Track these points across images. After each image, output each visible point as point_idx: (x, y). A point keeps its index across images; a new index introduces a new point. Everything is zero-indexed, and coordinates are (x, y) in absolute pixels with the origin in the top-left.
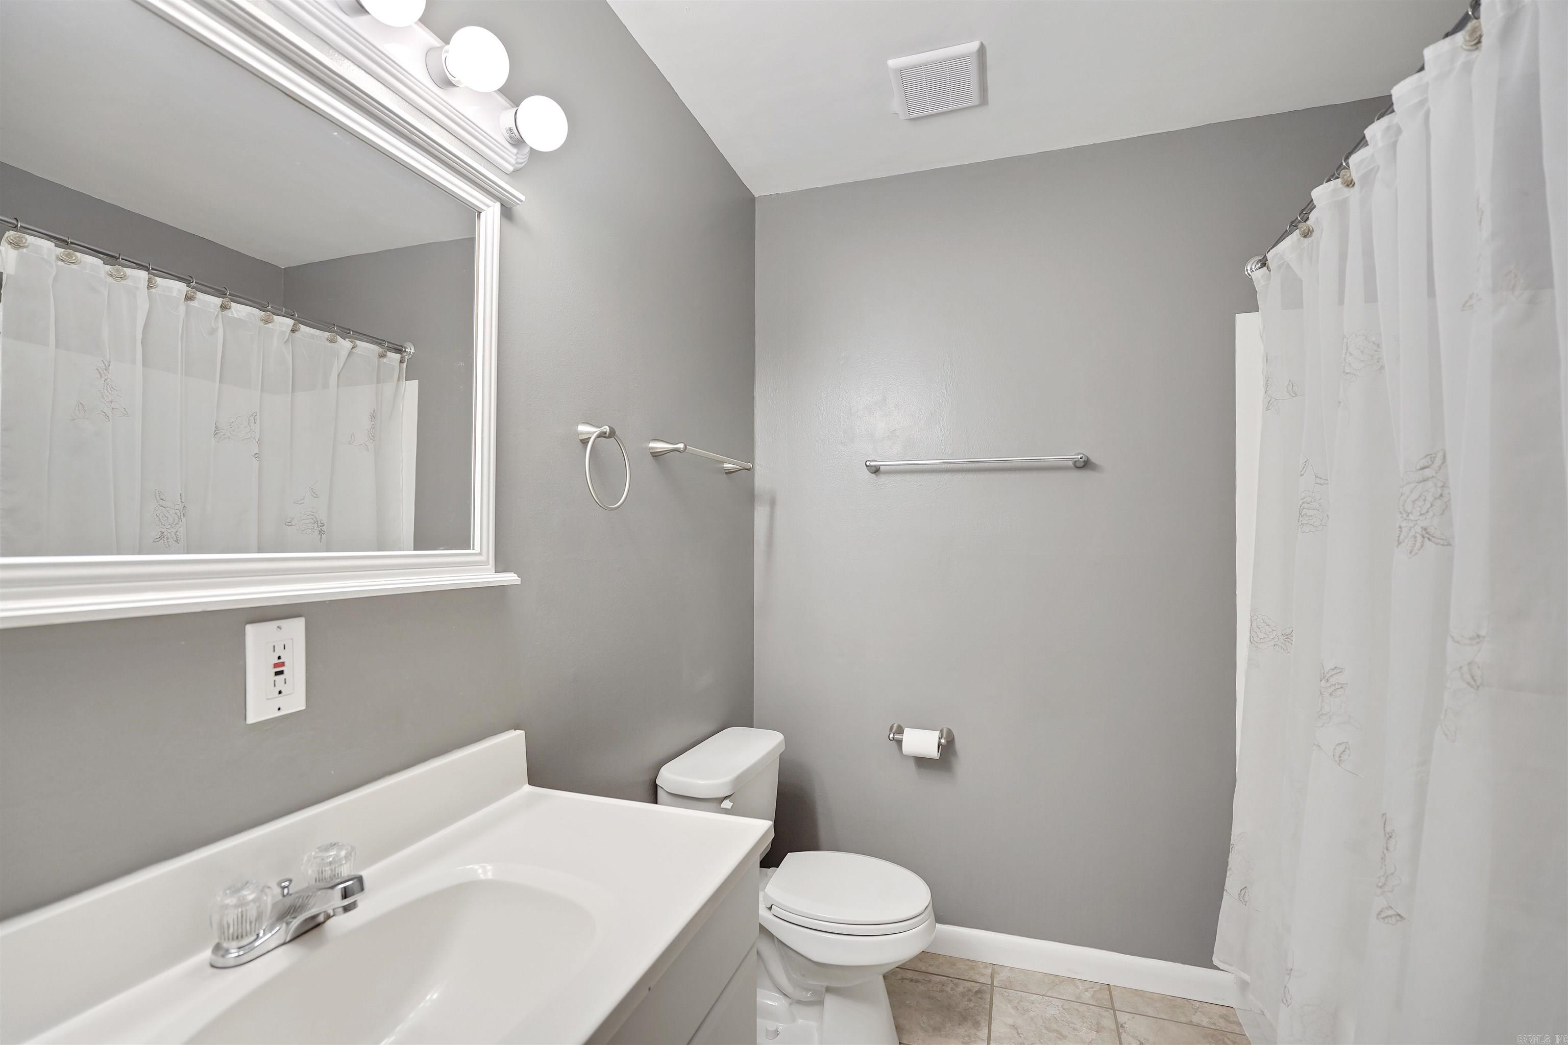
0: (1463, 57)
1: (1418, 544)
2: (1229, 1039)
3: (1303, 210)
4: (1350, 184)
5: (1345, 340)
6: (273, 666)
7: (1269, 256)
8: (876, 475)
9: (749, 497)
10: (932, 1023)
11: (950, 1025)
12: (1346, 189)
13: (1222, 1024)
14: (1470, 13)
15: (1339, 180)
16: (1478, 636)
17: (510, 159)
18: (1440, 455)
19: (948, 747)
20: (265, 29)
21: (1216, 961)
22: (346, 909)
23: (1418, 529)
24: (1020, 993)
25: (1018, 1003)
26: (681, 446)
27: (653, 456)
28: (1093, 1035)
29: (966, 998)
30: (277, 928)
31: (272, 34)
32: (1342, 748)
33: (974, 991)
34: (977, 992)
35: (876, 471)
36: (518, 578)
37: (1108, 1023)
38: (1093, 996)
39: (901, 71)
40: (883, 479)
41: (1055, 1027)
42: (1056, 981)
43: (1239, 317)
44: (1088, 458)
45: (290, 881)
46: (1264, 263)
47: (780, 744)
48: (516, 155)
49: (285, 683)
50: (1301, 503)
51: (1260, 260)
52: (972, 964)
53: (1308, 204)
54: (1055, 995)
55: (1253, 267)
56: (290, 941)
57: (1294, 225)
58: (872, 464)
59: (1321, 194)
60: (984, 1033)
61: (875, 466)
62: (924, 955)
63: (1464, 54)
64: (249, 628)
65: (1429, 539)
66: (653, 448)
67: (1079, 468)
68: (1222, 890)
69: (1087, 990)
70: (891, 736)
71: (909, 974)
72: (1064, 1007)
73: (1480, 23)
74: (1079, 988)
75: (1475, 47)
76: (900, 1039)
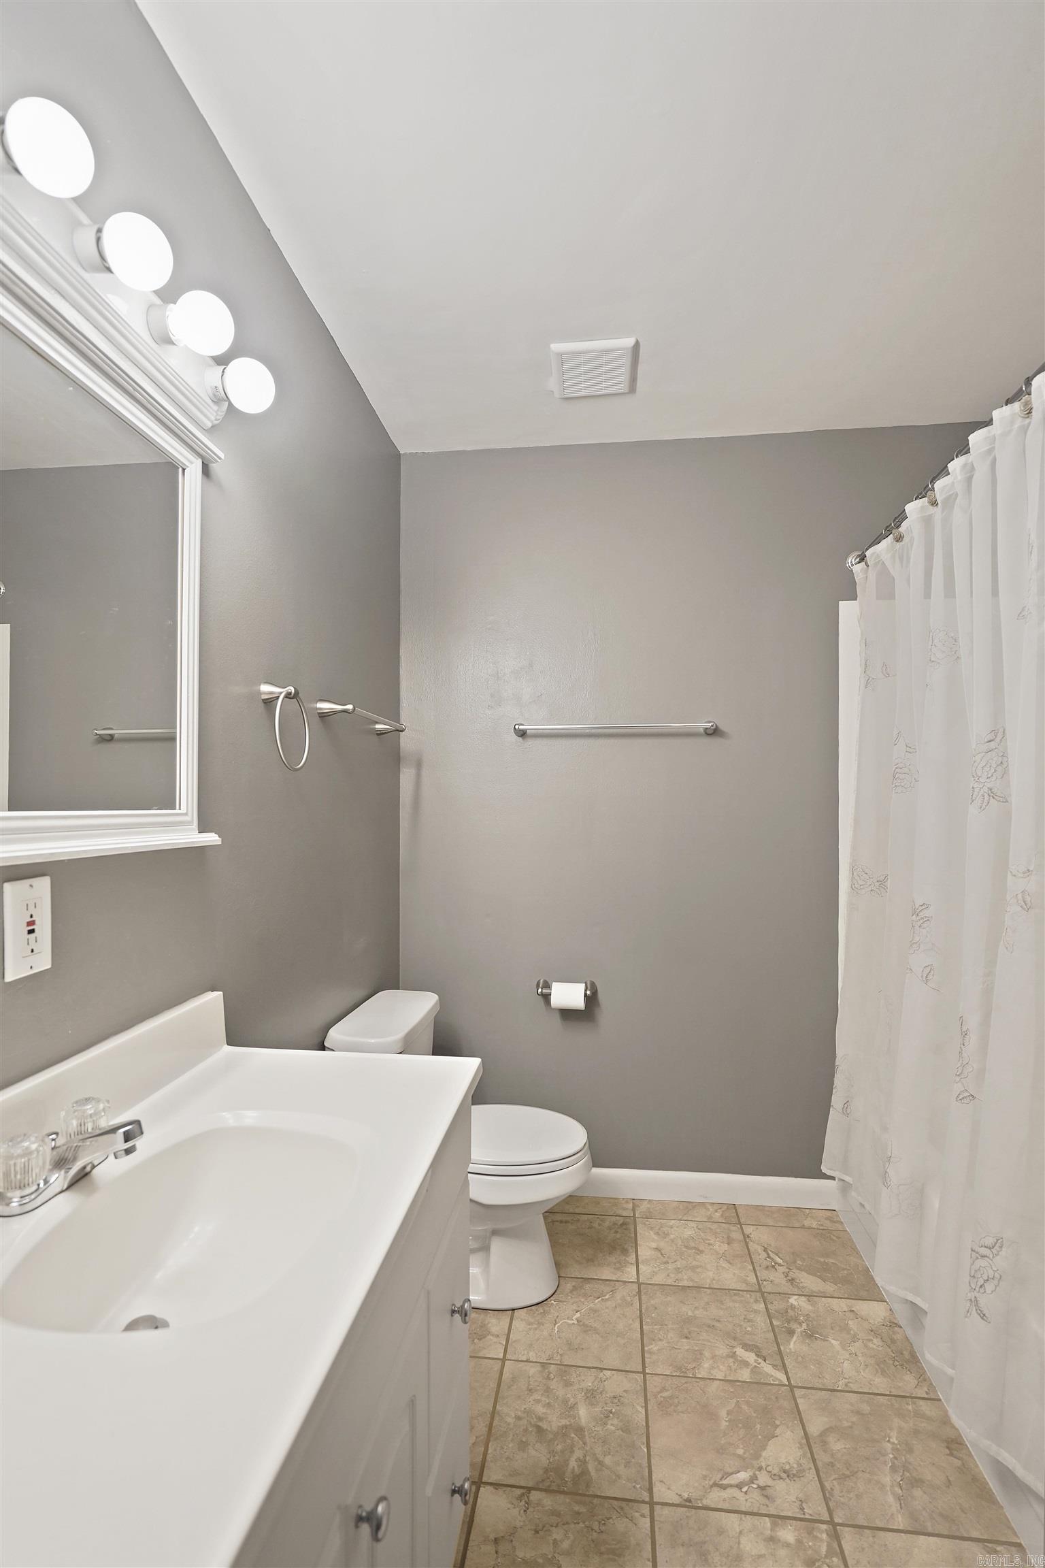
0: (1019, 422)
1: (986, 801)
2: (834, 1236)
3: (896, 518)
4: (934, 503)
5: (931, 634)
6: (26, 924)
7: (868, 553)
8: (523, 739)
9: (394, 758)
10: (584, 1255)
11: (601, 1255)
12: (931, 507)
13: (828, 1224)
14: (1024, 389)
15: (926, 499)
16: (1028, 870)
17: (212, 415)
18: (1001, 730)
19: (591, 999)
20: (23, 286)
21: (824, 1169)
22: (128, 1151)
23: (986, 789)
24: (659, 1221)
25: (659, 1229)
26: (350, 707)
27: (320, 717)
28: (726, 1247)
29: (613, 1231)
30: (57, 1175)
31: (29, 291)
32: (929, 969)
33: (619, 1224)
34: (622, 1224)
35: (523, 734)
36: (219, 838)
37: (737, 1235)
38: (722, 1215)
39: (561, 356)
40: (530, 742)
41: (692, 1244)
42: (689, 1207)
43: (840, 602)
44: (716, 726)
45: (57, 1134)
46: (862, 558)
47: (436, 1004)
48: (216, 412)
49: (36, 941)
50: (894, 768)
51: (859, 556)
52: (615, 1201)
53: (901, 514)
54: (690, 1218)
55: (853, 561)
56: (67, 1189)
57: (888, 531)
58: (521, 727)
59: (912, 508)
60: (632, 1258)
61: (522, 730)
62: (571, 1198)
63: (1020, 419)
64: (7, 887)
65: (993, 798)
66: (320, 709)
67: (711, 734)
68: (829, 1106)
69: (716, 1211)
70: (540, 990)
71: (559, 1217)
72: (699, 1227)
73: (1031, 398)
74: (709, 1211)
75: (1027, 416)
76: (558, 1273)
